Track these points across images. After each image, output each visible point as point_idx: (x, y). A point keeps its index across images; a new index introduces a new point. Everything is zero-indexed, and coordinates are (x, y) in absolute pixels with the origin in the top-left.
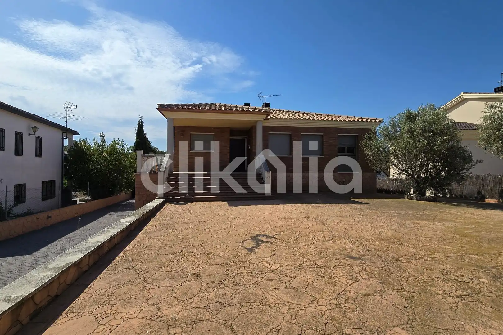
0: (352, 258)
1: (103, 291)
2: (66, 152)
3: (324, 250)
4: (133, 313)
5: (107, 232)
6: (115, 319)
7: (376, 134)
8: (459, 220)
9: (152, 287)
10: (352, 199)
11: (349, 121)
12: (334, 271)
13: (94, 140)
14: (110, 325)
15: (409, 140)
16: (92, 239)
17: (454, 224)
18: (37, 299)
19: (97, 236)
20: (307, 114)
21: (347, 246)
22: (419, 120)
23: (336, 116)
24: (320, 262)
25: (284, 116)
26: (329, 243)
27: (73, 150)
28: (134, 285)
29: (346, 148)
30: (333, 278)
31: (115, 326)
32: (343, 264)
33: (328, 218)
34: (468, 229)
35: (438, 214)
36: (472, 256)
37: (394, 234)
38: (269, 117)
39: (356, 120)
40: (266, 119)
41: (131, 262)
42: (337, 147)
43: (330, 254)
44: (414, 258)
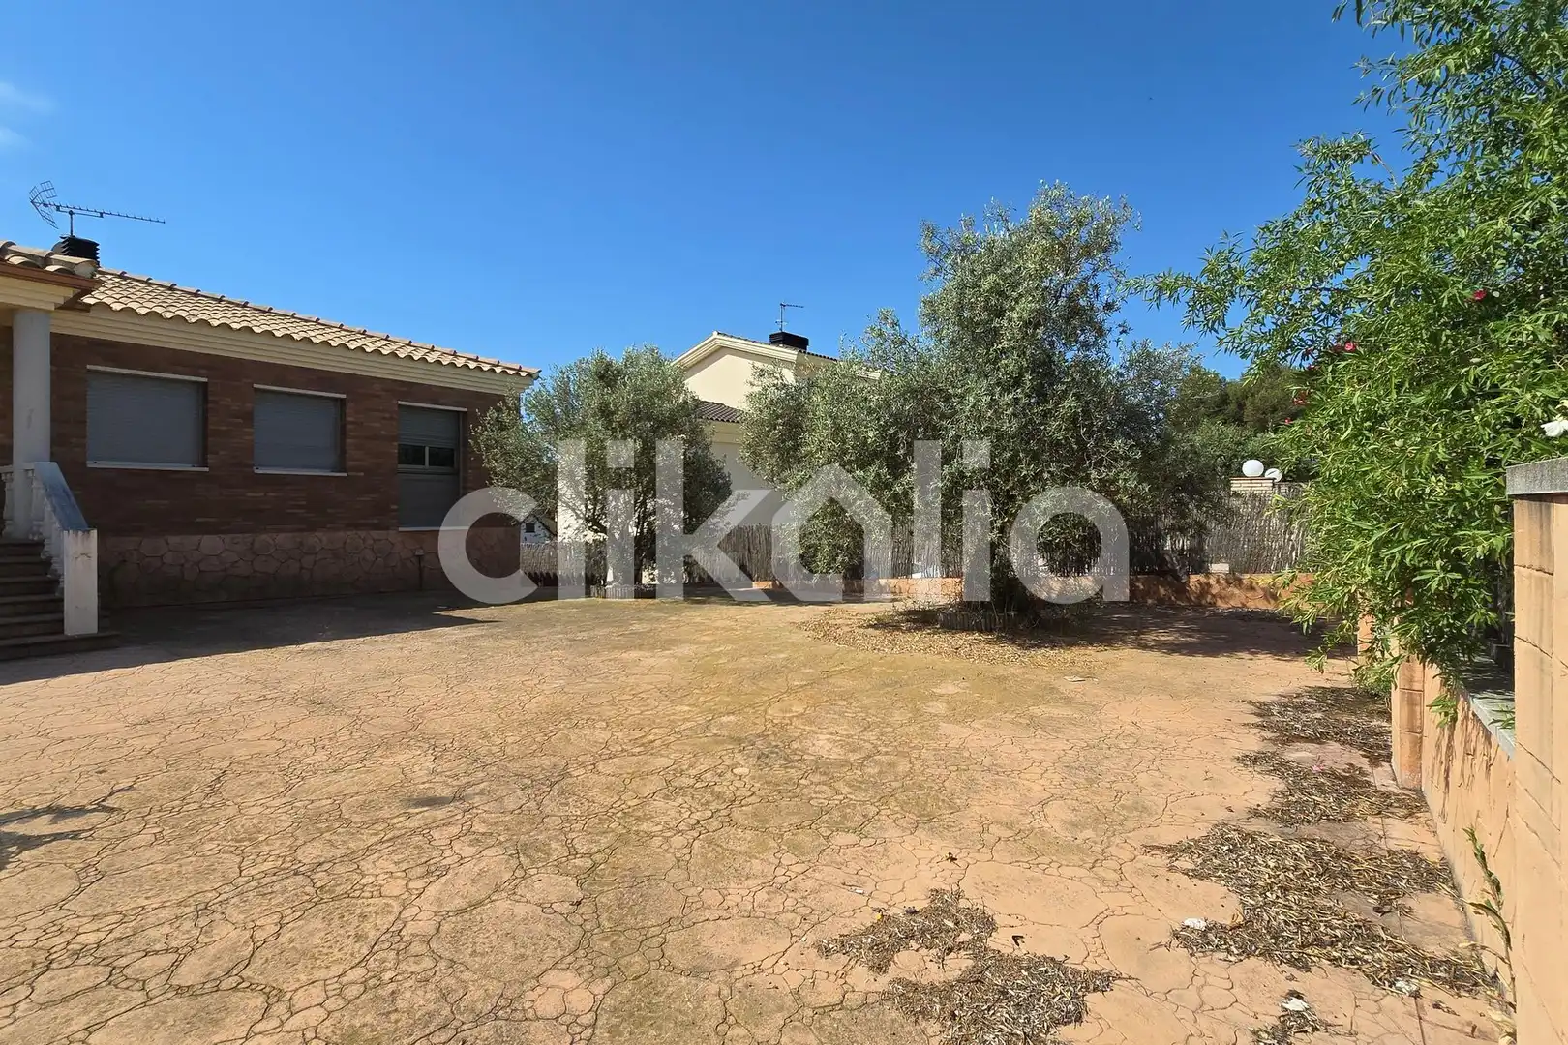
0: (432, 802)
3: (330, 801)
7: (518, 411)
8: (705, 638)
10: (443, 613)
11: (439, 362)
12: (366, 866)
15: (600, 436)
17: (694, 647)
20: (279, 315)
21: (416, 768)
22: (625, 385)
23: (393, 342)
24: (310, 853)
25: (171, 308)
26: (351, 775)
29: (427, 449)
30: (357, 893)
32: (397, 833)
33: (352, 687)
34: (719, 655)
35: (663, 629)
36: (725, 719)
37: (559, 698)
38: (88, 300)
39: (460, 362)
40: (74, 305)
42: (396, 444)
43: (355, 812)
44: (603, 757)
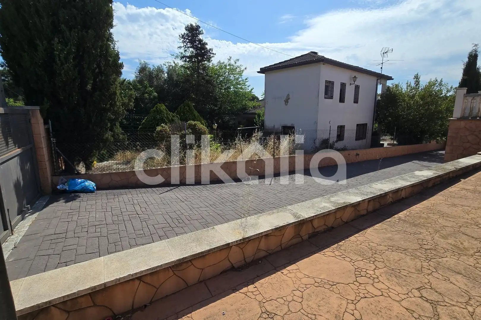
1: (371, 244)
2: (379, 98)
4: (397, 294)
5: (394, 182)
6: (373, 286)
9: (434, 274)
13: (407, 83)
14: (366, 289)
16: (377, 184)
18: (316, 223)
19: (383, 183)
27: (385, 95)
28: (409, 257)
31: (371, 295)
41: (415, 225)
